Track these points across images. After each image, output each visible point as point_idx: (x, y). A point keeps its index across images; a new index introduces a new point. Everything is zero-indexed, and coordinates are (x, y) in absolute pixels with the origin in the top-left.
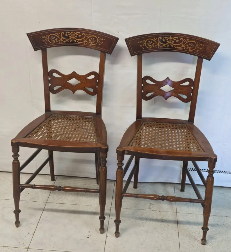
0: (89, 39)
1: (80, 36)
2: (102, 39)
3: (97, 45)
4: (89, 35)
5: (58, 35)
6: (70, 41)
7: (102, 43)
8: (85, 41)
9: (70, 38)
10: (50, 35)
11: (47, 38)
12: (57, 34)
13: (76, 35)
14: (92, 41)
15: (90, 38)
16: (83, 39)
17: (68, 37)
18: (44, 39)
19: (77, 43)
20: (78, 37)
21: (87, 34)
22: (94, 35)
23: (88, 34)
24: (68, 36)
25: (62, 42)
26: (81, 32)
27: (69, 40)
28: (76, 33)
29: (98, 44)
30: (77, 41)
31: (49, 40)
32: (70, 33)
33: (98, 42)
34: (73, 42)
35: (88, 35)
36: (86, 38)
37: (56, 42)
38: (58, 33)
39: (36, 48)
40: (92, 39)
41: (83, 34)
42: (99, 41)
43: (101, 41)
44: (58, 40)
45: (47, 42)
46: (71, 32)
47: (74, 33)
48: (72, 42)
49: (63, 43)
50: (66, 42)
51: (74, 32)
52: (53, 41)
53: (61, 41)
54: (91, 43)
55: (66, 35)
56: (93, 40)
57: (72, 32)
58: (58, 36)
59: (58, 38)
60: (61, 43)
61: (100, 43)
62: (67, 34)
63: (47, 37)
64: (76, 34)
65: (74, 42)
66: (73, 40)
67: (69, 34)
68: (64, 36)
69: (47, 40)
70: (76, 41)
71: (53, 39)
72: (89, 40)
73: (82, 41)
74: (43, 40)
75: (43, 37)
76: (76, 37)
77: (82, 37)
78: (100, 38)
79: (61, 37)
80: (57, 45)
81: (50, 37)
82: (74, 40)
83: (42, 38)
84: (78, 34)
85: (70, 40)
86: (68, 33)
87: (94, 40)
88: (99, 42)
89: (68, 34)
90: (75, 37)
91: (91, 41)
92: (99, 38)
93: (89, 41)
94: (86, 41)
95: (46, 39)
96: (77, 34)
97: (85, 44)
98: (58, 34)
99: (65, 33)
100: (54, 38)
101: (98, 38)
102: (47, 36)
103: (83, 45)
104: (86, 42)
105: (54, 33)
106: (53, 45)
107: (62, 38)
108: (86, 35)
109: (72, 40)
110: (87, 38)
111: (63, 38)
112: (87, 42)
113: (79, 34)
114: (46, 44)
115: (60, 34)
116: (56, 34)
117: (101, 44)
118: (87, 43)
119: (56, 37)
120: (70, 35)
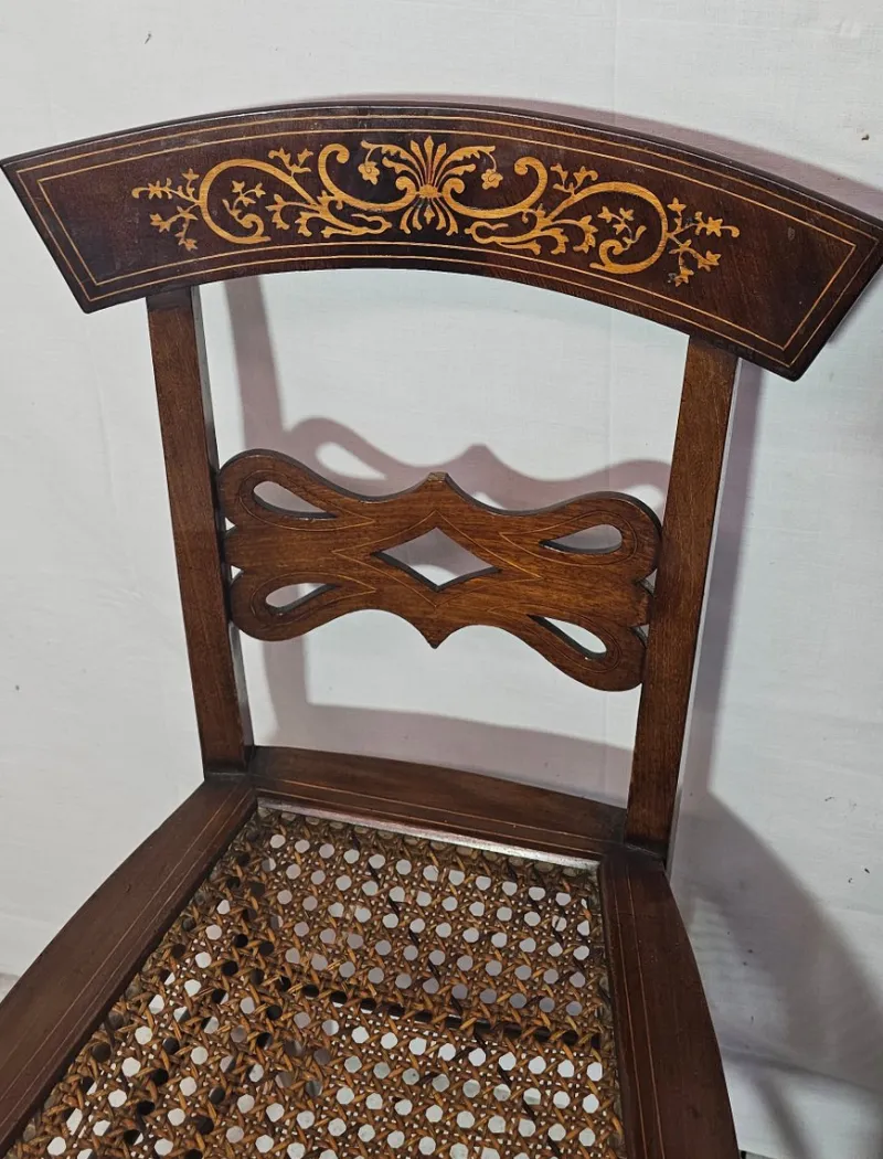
0: (577, 211)
1: (491, 179)
2: (714, 227)
3: (658, 275)
4: (580, 176)
5: (295, 169)
6: (404, 226)
7: (713, 259)
8: (536, 233)
9: (404, 192)
10: (215, 172)
11: (196, 195)
12: (286, 159)
13: (460, 171)
14: (605, 231)
15: (590, 206)
16: (523, 207)
17: (386, 189)
18: (165, 206)
19: (469, 241)
20: (473, 193)
21: (558, 168)
22: (629, 175)
23: (571, 164)
24: (388, 176)
25: (327, 232)
26: (502, 147)
27: (395, 217)
28: (457, 156)
29: (668, 263)
30: (464, 221)
31: (207, 218)
32: (404, 155)
33: (671, 244)
34: (430, 232)
35: (571, 179)
36: (550, 200)
37: (270, 228)
38: (293, 147)
39: (89, 285)
40: (606, 214)
41: (521, 168)
42: (682, 237)
43: (705, 243)
44: (290, 215)
45: (198, 229)
46: (414, 147)
47: (442, 149)
48: (416, 236)
49: (334, 237)
50: (364, 230)
51: (438, 140)
52: (246, 222)
53: (317, 225)
54: (594, 251)
55: (369, 172)
56: (619, 228)
57: (421, 141)
58: (297, 176)
59: (290, 194)
60: (317, 237)
61: (690, 262)
62: (377, 157)
63: (196, 184)
64: (456, 164)
65: (441, 236)
66: (429, 215)
67: (396, 158)
68: (346, 177)
69: (197, 211)
70: (454, 228)
71: (247, 201)
72: (584, 222)
73: (516, 226)
74: (156, 219)
75: (155, 190)
76: (460, 187)
77: (515, 188)
78: (688, 215)
79: (316, 188)
80: (288, 253)
81: (221, 188)
82: (435, 220)
83: (144, 194)
84: (473, 160)
85: (402, 211)
86: (385, 148)
87: (633, 225)
88: (685, 246)
89: (387, 163)
90: (448, 186)
91: (599, 238)
92: (676, 206)
93: (576, 235)
94: (556, 233)
95: (186, 204)
96: (466, 161)
97: (545, 254)
98: (294, 161)
99: (357, 155)
100: (259, 193)
101: (671, 215)
102: (191, 176)
103: (525, 265)
104: (552, 242)
105: (259, 151)
106: (247, 257)
107: (325, 199)
108: (553, 178)
109: (422, 219)
110: (564, 205)
111: (340, 196)
112: (562, 240)
113: (482, 163)
114: (182, 253)
115: (312, 162)
116: (277, 163)
117: (700, 272)
118: (561, 249)
119: (272, 185)
120: (399, 168)
